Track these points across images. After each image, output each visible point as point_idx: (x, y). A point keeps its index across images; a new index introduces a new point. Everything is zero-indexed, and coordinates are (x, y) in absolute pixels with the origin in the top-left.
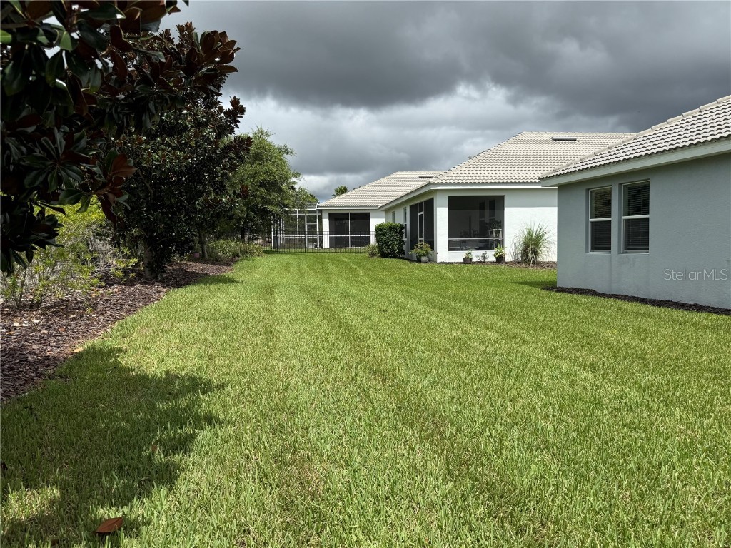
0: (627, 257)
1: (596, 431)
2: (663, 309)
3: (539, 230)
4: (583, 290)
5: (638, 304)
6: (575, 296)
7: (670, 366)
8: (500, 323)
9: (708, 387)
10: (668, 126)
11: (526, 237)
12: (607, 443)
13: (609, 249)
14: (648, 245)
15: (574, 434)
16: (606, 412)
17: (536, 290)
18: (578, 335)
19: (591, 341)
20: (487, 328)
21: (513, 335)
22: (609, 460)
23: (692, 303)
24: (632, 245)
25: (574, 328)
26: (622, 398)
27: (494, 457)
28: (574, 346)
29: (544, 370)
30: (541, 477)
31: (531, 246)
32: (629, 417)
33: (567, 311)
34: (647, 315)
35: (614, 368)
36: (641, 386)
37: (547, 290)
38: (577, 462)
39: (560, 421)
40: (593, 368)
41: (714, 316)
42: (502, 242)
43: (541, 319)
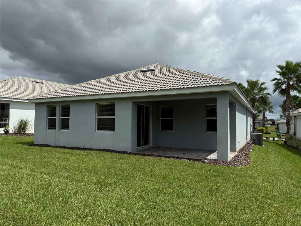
0: (62, 132)
1: (50, 193)
2: (73, 150)
3: (26, 120)
4: (44, 145)
5: (65, 149)
6: (42, 147)
7: (74, 169)
8: (10, 162)
9: (84, 174)
10: (76, 86)
11: (20, 123)
12: (53, 196)
13: (55, 129)
14: (69, 127)
15: (42, 196)
16: (53, 187)
17: (25, 146)
18: (43, 163)
19: (48, 164)
20: (3, 165)
21: (16, 166)
22: (54, 200)
23: (83, 147)
24: (64, 127)
25: (41, 160)
26: (58, 182)
27: (14, 210)
28: (41, 167)
29: (30, 177)
30: (31, 210)
31: (22, 126)
32: (60, 187)
33: (39, 154)
34: (68, 153)
35: (56, 173)
36: (64, 177)
37: (30, 145)
38: (43, 203)
39: (37, 193)
40: (49, 174)
41: (89, 151)
42: (8, 125)
43: (28, 158)
